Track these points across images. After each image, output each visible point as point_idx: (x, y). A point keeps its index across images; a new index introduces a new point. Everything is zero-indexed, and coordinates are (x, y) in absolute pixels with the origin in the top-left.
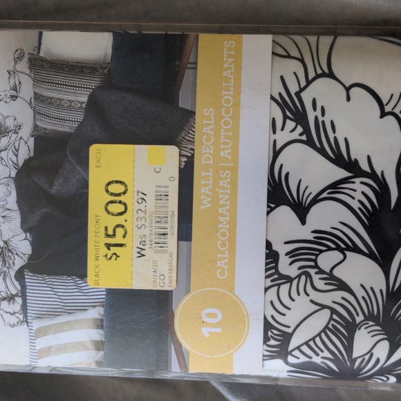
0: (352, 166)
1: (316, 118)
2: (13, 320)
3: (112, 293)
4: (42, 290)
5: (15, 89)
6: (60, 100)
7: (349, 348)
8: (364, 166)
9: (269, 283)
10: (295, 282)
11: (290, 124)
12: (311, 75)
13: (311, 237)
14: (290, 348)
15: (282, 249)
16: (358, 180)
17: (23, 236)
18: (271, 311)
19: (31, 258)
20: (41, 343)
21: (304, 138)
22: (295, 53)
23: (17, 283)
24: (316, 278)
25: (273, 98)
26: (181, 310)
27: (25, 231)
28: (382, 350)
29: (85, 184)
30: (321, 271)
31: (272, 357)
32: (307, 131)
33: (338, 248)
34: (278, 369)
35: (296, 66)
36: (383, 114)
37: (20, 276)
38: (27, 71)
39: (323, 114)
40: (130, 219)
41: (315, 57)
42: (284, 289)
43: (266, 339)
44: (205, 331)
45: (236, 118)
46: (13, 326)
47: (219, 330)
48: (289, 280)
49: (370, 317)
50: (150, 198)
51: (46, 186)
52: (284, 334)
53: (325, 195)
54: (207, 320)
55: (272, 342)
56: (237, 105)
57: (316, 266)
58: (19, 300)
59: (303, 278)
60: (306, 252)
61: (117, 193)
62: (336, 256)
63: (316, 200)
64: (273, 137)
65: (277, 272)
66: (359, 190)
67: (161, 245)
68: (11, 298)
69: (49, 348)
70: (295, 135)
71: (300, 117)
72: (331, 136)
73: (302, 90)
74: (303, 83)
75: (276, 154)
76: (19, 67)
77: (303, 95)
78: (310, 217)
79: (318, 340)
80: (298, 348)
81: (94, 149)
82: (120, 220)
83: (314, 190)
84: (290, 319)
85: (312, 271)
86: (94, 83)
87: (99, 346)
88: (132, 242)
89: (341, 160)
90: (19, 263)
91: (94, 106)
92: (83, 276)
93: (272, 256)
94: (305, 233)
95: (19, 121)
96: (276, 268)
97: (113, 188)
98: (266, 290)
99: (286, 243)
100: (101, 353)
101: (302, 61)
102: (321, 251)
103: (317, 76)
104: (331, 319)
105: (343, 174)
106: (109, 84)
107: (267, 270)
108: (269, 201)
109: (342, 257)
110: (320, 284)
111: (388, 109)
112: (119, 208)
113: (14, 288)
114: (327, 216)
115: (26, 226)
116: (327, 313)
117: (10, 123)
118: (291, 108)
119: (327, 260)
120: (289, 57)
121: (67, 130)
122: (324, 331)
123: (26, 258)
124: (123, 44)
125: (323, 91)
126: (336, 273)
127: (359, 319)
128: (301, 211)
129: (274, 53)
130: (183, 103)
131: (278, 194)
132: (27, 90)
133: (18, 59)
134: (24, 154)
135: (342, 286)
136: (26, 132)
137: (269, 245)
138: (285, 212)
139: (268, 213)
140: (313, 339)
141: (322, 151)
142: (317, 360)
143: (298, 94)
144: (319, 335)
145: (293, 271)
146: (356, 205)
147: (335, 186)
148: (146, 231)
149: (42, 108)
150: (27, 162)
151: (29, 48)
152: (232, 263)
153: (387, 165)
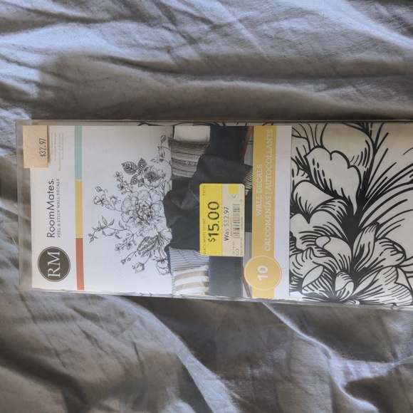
0: (333, 194)
1: (315, 169)
2: (164, 271)
3: (213, 259)
4: (177, 256)
5: (162, 156)
6: (185, 161)
7: (333, 285)
8: (340, 193)
9: (291, 253)
10: (305, 253)
11: (301, 172)
12: (312, 147)
13: (312, 230)
14: (303, 286)
15: (298, 236)
16: (336, 201)
17: (168, 229)
18: (292, 267)
19: (172, 241)
20: (178, 283)
21: (308, 179)
22: (303, 135)
23: (165, 253)
24: (315, 250)
25: (292, 159)
26: (247, 267)
27: (169, 227)
28: (350, 287)
29: (198, 204)
30: (318, 247)
31: (294, 291)
32: (310, 175)
33: (327, 235)
34: (297, 297)
35: (304, 142)
36: (349, 166)
37: (167, 249)
38: (168, 147)
39: (318, 167)
40: (220, 221)
41: (314, 137)
42: (299, 256)
43: (291, 281)
44: (260, 277)
45: (273, 169)
46: (164, 274)
47: (267, 277)
48: (302, 251)
49: (343, 270)
50: (231, 211)
51: (178, 205)
52: (300, 279)
53: (319, 208)
54: (260, 272)
55: (294, 283)
56: (274, 163)
57: (315, 245)
58: (166, 262)
59: (309, 250)
60: (310, 237)
61: (214, 208)
62: (326, 239)
63: (315, 211)
64: (293, 179)
65: (296, 248)
66: (337, 206)
67: (237, 235)
68: (162, 261)
69: (182, 285)
70: (304, 178)
71: (306, 168)
72: (322, 178)
73: (307, 154)
74: (308, 151)
75: (294, 187)
76: (163, 145)
77: (307, 157)
78: (312, 220)
79: (317, 281)
80: (307, 286)
81: (202, 186)
82: (215, 222)
83: (314, 206)
84: (303, 271)
85: (313, 247)
86: (201, 152)
87: (206, 284)
88: (222, 233)
89: (327, 189)
90: (166, 243)
91: (201, 164)
92: (198, 249)
93: (293, 239)
94: (310, 227)
95: (165, 172)
96: (295, 245)
97: (212, 206)
98: (290, 256)
99: (300, 233)
100: (208, 288)
101: (307, 139)
102: (318, 237)
103: (315, 147)
104: (324, 271)
105: (329, 197)
106: (208, 153)
107: (290, 247)
108: (291, 211)
109: (328, 240)
110: (317, 254)
111: (351, 164)
112: (215, 216)
113: (164, 255)
114: (321, 219)
115: (169, 225)
116: (321, 268)
117: (160, 173)
118: (302, 164)
119: (321, 241)
120: (301, 137)
121: (189, 176)
122: (320, 277)
123: (169, 241)
124: (216, 132)
125: (318, 156)
126: (326, 248)
127: (338, 271)
128: (308, 216)
129: (293, 135)
130: (246, 162)
131: (295, 208)
132: (168, 157)
133: (163, 140)
134: (167, 189)
135: (329, 254)
136: (168, 178)
137: (291, 234)
138: (299, 217)
139: (291, 218)
140: (315, 281)
141: (318, 186)
142: (317, 292)
143: (305, 157)
144: (317, 279)
145: (303, 247)
146: (335, 213)
147: (325, 204)
148: (229, 227)
149: (175, 165)
150: (168, 193)
151: (168, 135)
152: (272, 243)
153: (351, 193)
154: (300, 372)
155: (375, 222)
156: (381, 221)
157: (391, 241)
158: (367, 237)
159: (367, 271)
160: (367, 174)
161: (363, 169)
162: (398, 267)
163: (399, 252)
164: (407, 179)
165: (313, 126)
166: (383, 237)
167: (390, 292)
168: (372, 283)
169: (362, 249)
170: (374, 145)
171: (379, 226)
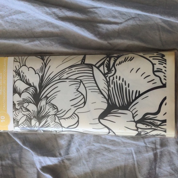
0: (30, 85)
1: (22, 75)
7: (31, 124)
8: (32, 85)
9: (14, 110)
10: (19, 110)
11: (17, 76)
12: (21, 65)
13: (22, 100)
14: (19, 124)
15: (16, 103)
16: (31, 88)
18: (14, 116)
21: (20, 79)
22: (18, 61)
24: (23, 109)
25: (14, 71)
28: (38, 123)
30: (24, 107)
31: (16, 127)
32: (20, 77)
33: (28, 102)
34: (18, 129)
35: (18, 64)
36: (36, 73)
39: (24, 74)
41: (22, 62)
42: (17, 111)
43: (14, 122)
44: (2, 121)
45: (6, 75)
47: (4, 121)
49: (34, 117)
52: (17, 121)
53: (24, 91)
54: (2, 119)
55: (15, 123)
56: (6, 72)
57: (23, 106)
59: (21, 109)
60: (21, 103)
62: (27, 104)
63: (23, 92)
64: (14, 79)
65: (15, 108)
66: (31, 90)
70: (18, 78)
71: (19, 75)
72: (25, 78)
73: (19, 69)
74: (20, 67)
75: (15, 82)
77: (20, 70)
78: (22, 96)
79: (24, 122)
80: (21, 124)
83: (22, 90)
84: (18, 118)
85: (22, 107)
89: (27, 83)
93: (14, 104)
94: (21, 99)
96: (15, 107)
98: (13, 112)
99: (17, 101)
101: (20, 62)
102: (24, 103)
103: (23, 66)
104: (27, 118)
105: (28, 86)
107: (13, 108)
108: (13, 93)
109: (28, 104)
110: (24, 110)
111: (36, 72)
114: (25, 96)
116: (26, 116)
118: (18, 73)
119: (25, 105)
120: (17, 62)
122: (25, 120)
125: (24, 69)
126: (27, 108)
127: (32, 117)
128: (20, 95)
129: (14, 61)
131: (15, 91)
135: (28, 110)
137: (13, 102)
138: (17, 95)
139: (13, 95)
140: (23, 122)
141: (24, 82)
142: (25, 127)
143: (19, 70)
144: (24, 121)
145: (18, 108)
146: (31, 93)
147: (26, 89)
152: (6, 106)
153: (37, 84)
154: (26, 164)
155: (46, 96)
156: (48, 96)
157: (52, 104)
158: (43, 103)
159: (43, 117)
160: (43, 76)
161: (41, 74)
162: (55, 115)
163: (55, 109)
164: (58, 78)
165: (23, 57)
166: (49, 103)
167: (53, 126)
168: (46, 122)
169: (41, 108)
170: (45, 64)
171: (48, 98)
